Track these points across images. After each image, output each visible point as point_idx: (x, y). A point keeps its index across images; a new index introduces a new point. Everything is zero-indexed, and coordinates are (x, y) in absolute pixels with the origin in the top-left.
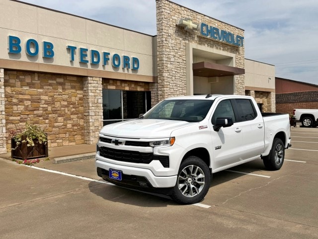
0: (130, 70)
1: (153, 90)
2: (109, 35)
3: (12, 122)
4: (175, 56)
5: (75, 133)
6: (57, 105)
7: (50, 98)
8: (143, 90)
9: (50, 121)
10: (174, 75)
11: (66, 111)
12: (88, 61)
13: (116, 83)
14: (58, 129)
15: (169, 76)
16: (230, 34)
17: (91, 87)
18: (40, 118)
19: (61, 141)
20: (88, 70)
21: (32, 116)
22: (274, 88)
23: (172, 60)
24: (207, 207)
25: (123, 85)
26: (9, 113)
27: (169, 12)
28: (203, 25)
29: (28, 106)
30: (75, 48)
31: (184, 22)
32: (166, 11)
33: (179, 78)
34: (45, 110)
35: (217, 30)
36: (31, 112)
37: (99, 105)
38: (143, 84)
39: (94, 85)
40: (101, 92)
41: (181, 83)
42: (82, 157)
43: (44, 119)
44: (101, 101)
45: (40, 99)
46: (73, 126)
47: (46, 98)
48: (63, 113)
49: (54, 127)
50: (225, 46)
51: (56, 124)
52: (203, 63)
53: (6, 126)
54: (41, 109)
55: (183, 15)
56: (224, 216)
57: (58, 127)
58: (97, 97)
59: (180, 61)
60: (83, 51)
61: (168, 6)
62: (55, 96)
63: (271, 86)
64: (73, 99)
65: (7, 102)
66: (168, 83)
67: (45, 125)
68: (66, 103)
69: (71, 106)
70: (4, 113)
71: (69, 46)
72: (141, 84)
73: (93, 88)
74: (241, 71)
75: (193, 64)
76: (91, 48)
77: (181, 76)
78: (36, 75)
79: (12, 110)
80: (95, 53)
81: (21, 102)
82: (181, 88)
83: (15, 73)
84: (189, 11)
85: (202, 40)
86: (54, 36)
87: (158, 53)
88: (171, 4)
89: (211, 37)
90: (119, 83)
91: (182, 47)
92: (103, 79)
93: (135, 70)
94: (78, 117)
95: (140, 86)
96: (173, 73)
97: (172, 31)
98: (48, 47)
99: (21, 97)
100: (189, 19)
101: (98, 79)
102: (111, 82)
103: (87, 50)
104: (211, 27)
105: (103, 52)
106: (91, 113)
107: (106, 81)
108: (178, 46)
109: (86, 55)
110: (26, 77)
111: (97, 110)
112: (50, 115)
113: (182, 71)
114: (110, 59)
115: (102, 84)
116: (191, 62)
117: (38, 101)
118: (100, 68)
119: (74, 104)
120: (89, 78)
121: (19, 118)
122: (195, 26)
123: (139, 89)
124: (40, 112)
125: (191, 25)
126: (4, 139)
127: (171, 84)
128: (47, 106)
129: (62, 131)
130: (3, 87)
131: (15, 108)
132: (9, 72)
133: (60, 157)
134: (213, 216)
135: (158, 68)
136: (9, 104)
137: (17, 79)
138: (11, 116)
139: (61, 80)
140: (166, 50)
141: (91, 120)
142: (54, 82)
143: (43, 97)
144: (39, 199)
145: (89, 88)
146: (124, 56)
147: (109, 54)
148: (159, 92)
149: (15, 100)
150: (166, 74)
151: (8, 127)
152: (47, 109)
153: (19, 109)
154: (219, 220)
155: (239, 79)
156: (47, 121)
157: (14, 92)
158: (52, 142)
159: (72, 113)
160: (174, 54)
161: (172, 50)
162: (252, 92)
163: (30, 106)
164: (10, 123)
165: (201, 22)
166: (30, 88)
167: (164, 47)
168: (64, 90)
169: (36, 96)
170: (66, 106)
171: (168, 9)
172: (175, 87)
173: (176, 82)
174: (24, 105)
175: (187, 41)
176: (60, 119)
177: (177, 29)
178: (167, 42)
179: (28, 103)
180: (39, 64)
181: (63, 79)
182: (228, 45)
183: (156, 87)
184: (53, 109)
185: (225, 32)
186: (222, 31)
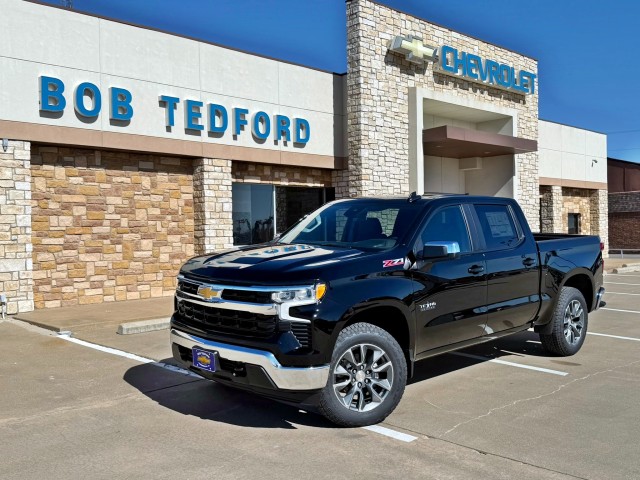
0: (290, 144)
1: (340, 184)
2: (247, 72)
3: (47, 249)
4: (384, 115)
5: (176, 272)
6: (141, 215)
7: (126, 202)
8: (318, 185)
9: (125, 247)
10: (383, 154)
11: (159, 228)
12: (202, 127)
13: (262, 171)
14: (141, 263)
15: (371, 157)
16: (505, 67)
17: (208, 179)
18: (105, 242)
19: (147, 287)
20: (201, 144)
21: (89, 236)
22: (604, 179)
23: (379, 122)
24: (409, 439)
25: (277, 175)
26: (41, 231)
27: (373, 24)
28: (446, 49)
29: (79, 216)
30: (177, 100)
31: (406, 44)
32: (366, 22)
33: (393, 160)
34: (116, 224)
35: (478, 59)
36: (86, 229)
37: (225, 215)
38: (319, 173)
39: (215, 174)
40: (230, 188)
41: (397, 171)
43: (113, 243)
44: (228, 207)
45: (104, 203)
46: (173, 257)
47: (118, 201)
48: (152, 231)
49: (134, 259)
50: (494, 92)
51: (137, 254)
52: (444, 128)
53: (34, 257)
54: (106, 223)
55: (403, 31)
56: (440, 461)
57: (141, 259)
58: (220, 200)
59: (396, 124)
60: (193, 107)
61: (371, 12)
62: (136, 197)
63: (599, 176)
64: (173, 204)
65: (37, 209)
66: (369, 171)
67: (115, 255)
68: (157, 212)
69: (169, 217)
70: (29, 230)
71: (163, 97)
72: (314, 173)
73: (212, 182)
74: (531, 146)
75: (424, 131)
76: (208, 100)
77: (397, 156)
78: (97, 153)
79: (47, 224)
80: (217, 111)
81: (66, 208)
82: (398, 182)
83: (55, 150)
84: (417, 21)
85: (440, 78)
86: (134, 76)
87: (349, 109)
88: (377, 7)
89: (464, 73)
90: (267, 172)
91: (400, 95)
92: (234, 162)
93: (300, 144)
94: (182, 240)
95: (313, 176)
96: (381, 149)
97: (378, 63)
98: (121, 99)
99: (66, 198)
100: (416, 38)
101: (223, 163)
102: (251, 168)
103: (201, 104)
104: (463, 53)
105: (234, 107)
106: (208, 233)
107: (240, 167)
108: (393, 94)
109: (200, 115)
110: (77, 158)
111: (221, 227)
112: (125, 235)
113: (400, 145)
114: (249, 122)
115: (232, 172)
116: (420, 127)
117: (102, 207)
118: (227, 138)
119: (174, 213)
120: (206, 161)
121: (61, 241)
122: (430, 52)
123: (310, 183)
124: (105, 229)
125: (419, 49)
126: (30, 282)
127: (375, 173)
128: (118, 217)
129: (148, 267)
130: (29, 179)
131: (54, 220)
132: (41, 149)
133: (132, 321)
135: (349, 139)
136: (41, 214)
137: (58, 162)
138: (46, 236)
139: (150, 165)
140: (366, 104)
141: (207, 247)
142: (136, 169)
143: (111, 200)
145: (206, 182)
146: (278, 116)
147: (246, 111)
148: (352, 190)
149: (53, 206)
150: (364, 153)
151: (39, 258)
152: (119, 224)
153: (62, 224)
154: (427, 471)
155: (525, 161)
156: (119, 248)
157: (52, 190)
158: (128, 291)
159: (171, 232)
160: (382, 110)
161: (379, 103)
162: (557, 190)
163: (84, 217)
164: (44, 251)
165: (441, 43)
166: (86, 180)
167: (362, 96)
168: (154, 185)
169: (97, 198)
170: (158, 218)
171: (369, 17)
172: (385, 179)
173: (386, 168)
174: (72, 215)
175: (411, 84)
176: (146, 244)
177: (391, 58)
178: (369, 86)
179: (81, 211)
180: (101, 134)
181: (152, 163)
182: (502, 91)
183: (345, 179)
184: (132, 224)
185: (495, 64)
186: (488, 62)
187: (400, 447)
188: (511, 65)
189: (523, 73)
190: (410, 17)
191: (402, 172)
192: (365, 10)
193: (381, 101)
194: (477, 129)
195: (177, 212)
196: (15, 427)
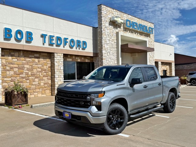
0: (81, 49)
1: (96, 61)
2: (68, 27)
3: (6, 82)
4: (109, 40)
5: (46, 89)
6: (35, 71)
7: (30, 67)
8: (89, 61)
9: (30, 81)
10: (109, 52)
11: (40, 75)
12: (54, 43)
13: (72, 57)
14: (35, 86)
15: (106, 53)
16: (144, 26)
17: (56, 59)
18: (24, 79)
19: (37, 93)
20: (54, 49)
21: (19, 78)
22: (173, 60)
23: (108, 42)
24: (127, 136)
25: (77, 58)
26: (3, 77)
27: (106, 13)
28: (127, 20)
29: (16, 71)
30: (47, 35)
31: (116, 19)
32: (104, 12)
33: (112, 54)
34: (27, 74)
35: (137, 24)
36: (18, 75)
37: (61, 71)
38: (89, 58)
39: (58, 58)
40: (63, 62)
41: (113, 57)
42: (50, 104)
43: (26, 80)
44: (62, 68)
46: (45, 84)
47: (28, 66)
48: (38, 76)
49: (33, 85)
50: (141, 34)
51: (34, 83)
52: (127, 44)
53: (2, 84)
54: (24, 73)
55: (115, 15)
56: (138, 142)
57: (35, 85)
58: (60, 66)
59: (113, 43)
60: (51, 37)
61: (105, 9)
62: (33, 65)
63: (172, 59)
64: (45, 67)
65: (3, 69)
66: (105, 57)
67: (27, 83)
68: (40, 70)
69: (44, 71)
71: (42, 34)
72: (88, 58)
74: (152, 50)
75: (121, 45)
76: (56, 35)
77: (113, 53)
78: (21, 51)
79: (6, 74)
80: (59, 39)
81: (12, 69)
82: (113, 60)
83: (8, 51)
84: (119, 12)
85: (126, 29)
86: (33, 28)
87: (99, 38)
88: (107, 8)
90: (74, 57)
91: (114, 34)
92: (64, 54)
93: (84, 49)
94: (47, 79)
96: (109, 50)
97: (107, 24)
98: (29, 34)
99: (12, 66)
100: (119, 17)
101: (61, 54)
102: (69, 56)
103: (54, 36)
104: (132, 22)
105: (64, 37)
106: (56, 76)
107: (66, 56)
108: (112, 34)
109: (53, 40)
110: (15, 53)
111: (60, 74)
112: (30, 77)
113: (114, 49)
114: (68, 42)
115: (63, 58)
117: (23, 68)
118: (61, 47)
119: (45, 70)
120: (55, 54)
121: (10, 79)
122: (123, 21)
123: (87, 61)
124: (24, 75)
125: (119, 20)
126: (1, 92)
127: (107, 58)
128: (28, 71)
129: (37, 87)
131: (8, 72)
132: (4, 50)
133: (35, 104)
134: (131, 142)
135: (99, 47)
137: (9, 54)
139: (37, 55)
140: (104, 37)
141: (56, 81)
142: (33, 56)
143: (26, 66)
144: (20, 131)
145: (55, 61)
146: (77, 40)
147: (68, 39)
148: (100, 63)
149: (8, 68)
150: (104, 52)
151: (3, 85)
152: (28, 74)
153: (10, 74)
154: (134, 145)
155: (151, 54)
156: (28, 81)
157: (7, 63)
158: (31, 95)
159: (44, 76)
160: (109, 38)
161: (108, 37)
162: (160, 63)
163: (17, 72)
164: (4, 82)
165: (126, 19)
166: (18, 60)
167: (103, 34)
168: (39, 62)
169: (21, 66)
170: (40, 72)
171: (105, 10)
172: (110, 60)
173: (110, 56)
174: (14, 71)
175: (117, 31)
176: (37, 80)
177: (111, 23)
178: (105, 31)
179: (16, 70)
180: (23, 45)
181: (38, 55)
182: (143, 33)
183: (97, 60)
184: (32, 74)
185: (142, 25)
186: (140, 24)
187: (125, 139)
188: (146, 25)
189: (150, 28)
190: (117, 11)
191: (115, 57)
192: (104, 8)
193: (108, 36)
194: (136, 44)
195: (46, 70)
196: (7, 136)
